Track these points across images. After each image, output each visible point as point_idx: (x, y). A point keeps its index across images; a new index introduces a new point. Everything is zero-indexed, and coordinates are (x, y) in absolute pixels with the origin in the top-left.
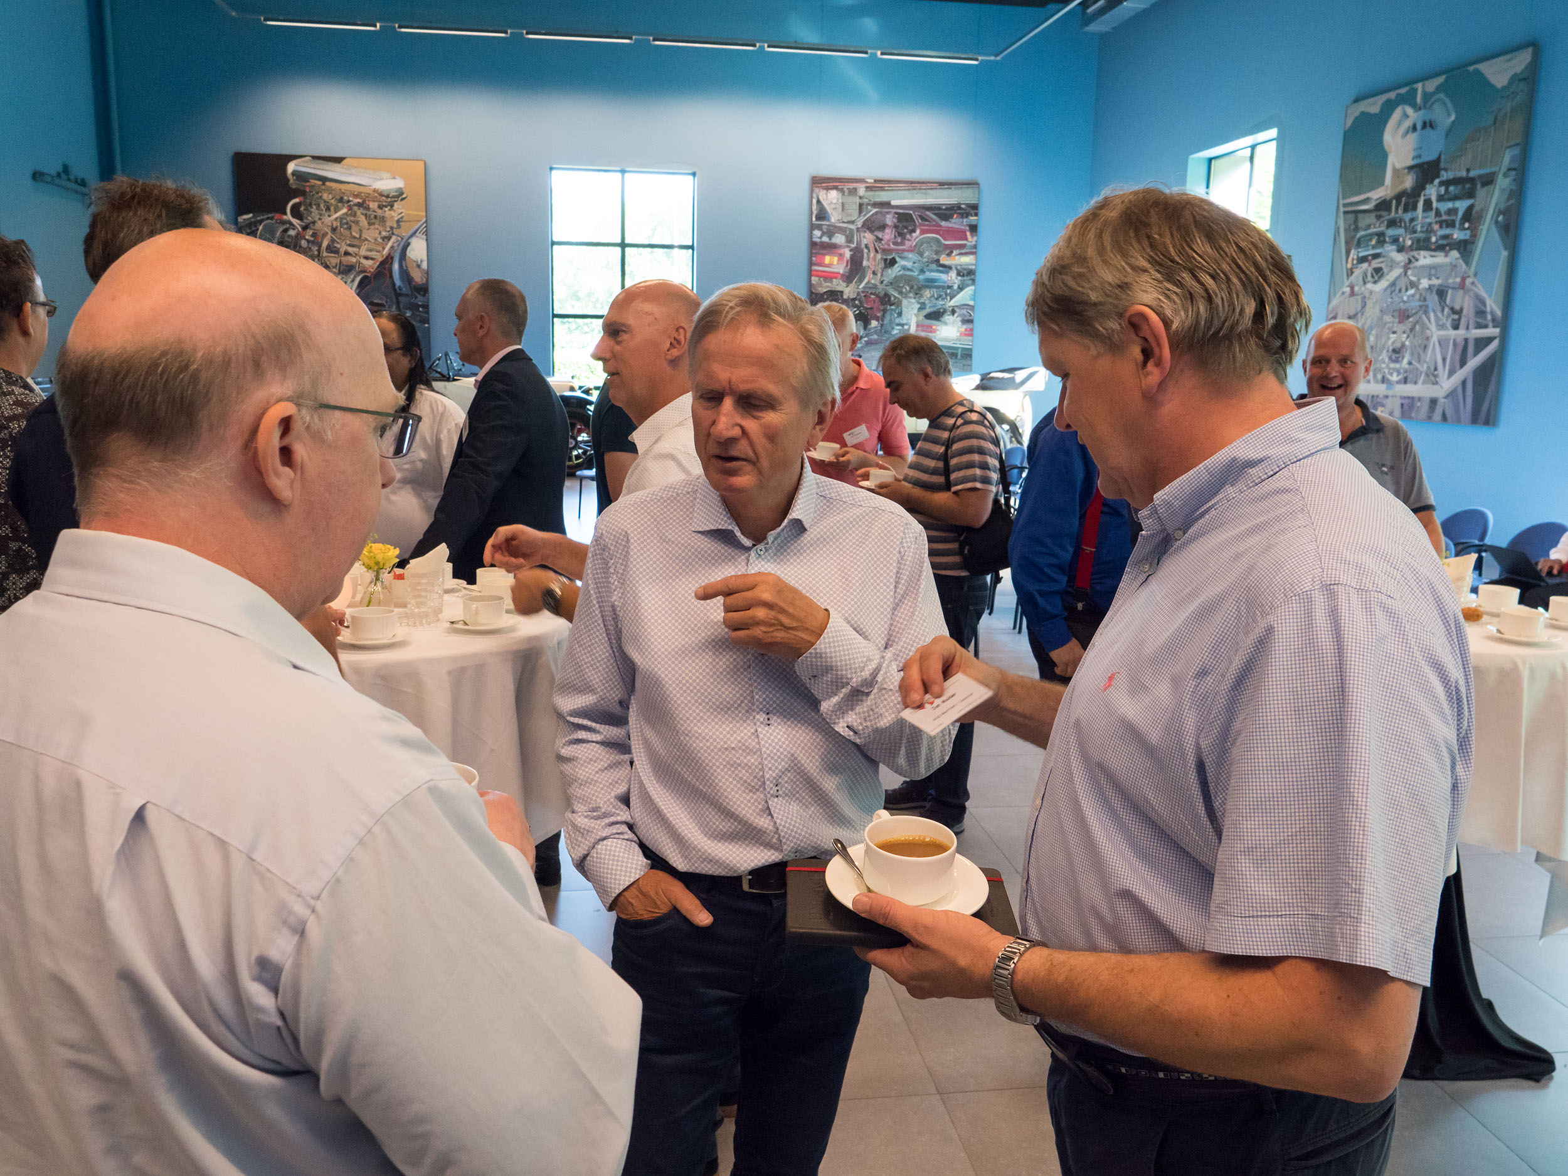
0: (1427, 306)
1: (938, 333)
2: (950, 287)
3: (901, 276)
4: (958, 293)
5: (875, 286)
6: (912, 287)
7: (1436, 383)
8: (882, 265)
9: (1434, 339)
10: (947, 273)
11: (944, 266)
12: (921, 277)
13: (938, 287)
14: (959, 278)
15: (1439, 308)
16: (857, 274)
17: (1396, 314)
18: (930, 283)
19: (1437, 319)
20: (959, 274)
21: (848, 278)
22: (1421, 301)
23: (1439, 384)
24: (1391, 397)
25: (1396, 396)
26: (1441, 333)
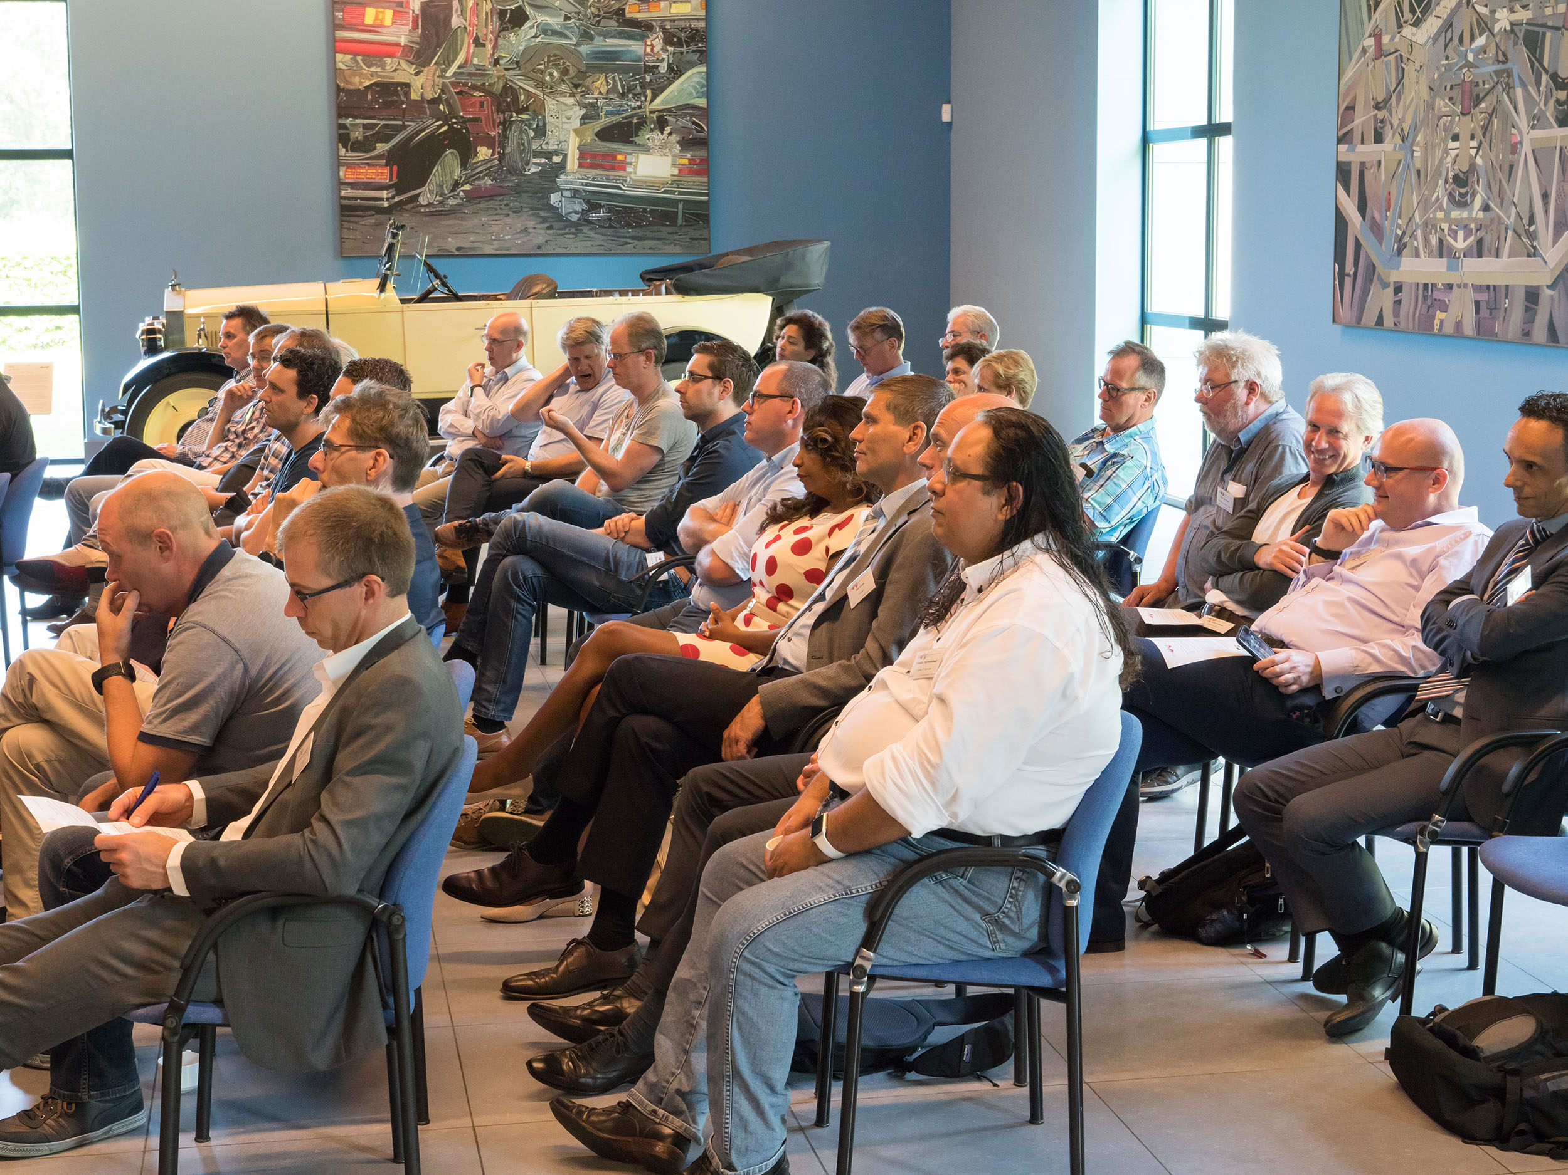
0: (1509, 74)
1: (629, 169)
2: (651, 69)
3: (537, 49)
4: (671, 82)
5: (481, 71)
6: (565, 72)
7: (1533, 253)
8: (496, 23)
9: (1526, 149)
10: (642, 38)
11: (634, 23)
12: (584, 49)
13: (623, 70)
14: (670, 49)
15: (1530, 78)
16: (439, 45)
17: (1456, 93)
18: (606, 61)
19: (1529, 100)
20: (669, 40)
21: (420, 56)
22: (1499, 62)
23: (1541, 256)
24: (1459, 286)
25: (1466, 285)
26: (1538, 133)
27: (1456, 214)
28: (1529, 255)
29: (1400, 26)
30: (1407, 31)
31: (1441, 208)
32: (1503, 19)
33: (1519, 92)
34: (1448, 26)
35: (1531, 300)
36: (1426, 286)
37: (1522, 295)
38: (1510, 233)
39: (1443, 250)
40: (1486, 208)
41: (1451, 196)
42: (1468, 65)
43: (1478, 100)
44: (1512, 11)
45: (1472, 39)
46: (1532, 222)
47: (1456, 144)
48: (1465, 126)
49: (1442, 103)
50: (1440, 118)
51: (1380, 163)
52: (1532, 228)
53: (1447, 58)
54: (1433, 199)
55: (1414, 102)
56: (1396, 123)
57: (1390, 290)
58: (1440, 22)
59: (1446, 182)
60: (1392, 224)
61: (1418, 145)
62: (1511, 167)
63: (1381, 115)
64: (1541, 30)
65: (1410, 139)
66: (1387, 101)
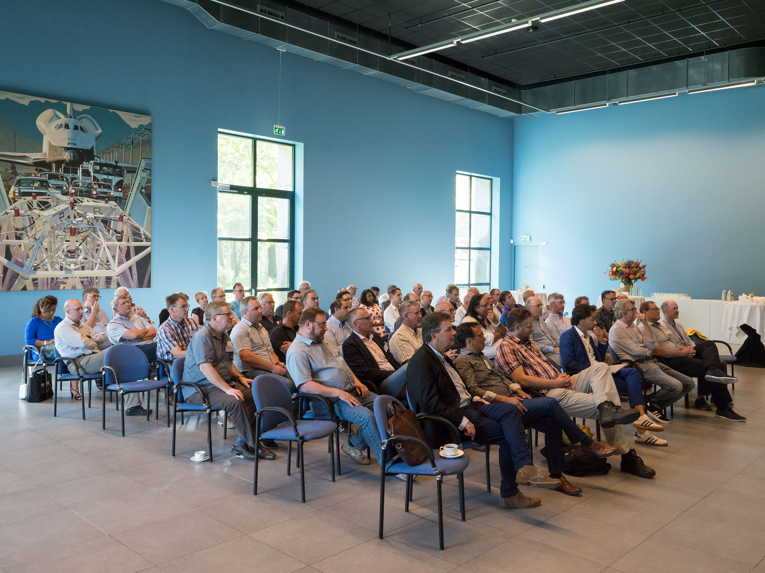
0: (95, 228)
9: (104, 246)
15: (105, 230)
17: (67, 230)
19: (105, 235)
22: (89, 225)
23: (112, 269)
24: (71, 278)
25: (75, 277)
26: (109, 243)
27: (68, 260)
28: (107, 269)
29: (30, 209)
30: (37, 212)
31: (61, 258)
32: (90, 215)
33: (100, 233)
34: (62, 213)
35: (108, 280)
36: (53, 278)
37: (104, 278)
38: (98, 265)
39: (61, 268)
40: (85, 259)
41: (66, 256)
42: (72, 223)
43: (79, 233)
44: (95, 214)
45: (75, 217)
46: (108, 262)
47: (69, 243)
48: (73, 239)
49: (59, 232)
50: (58, 236)
51: (20, 246)
52: (108, 264)
53: (61, 221)
54: (56, 256)
55: (42, 231)
56: (30, 235)
57: (30, 281)
58: (56, 212)
59: (63, 251)
60: (31, 262)
61: (45, 241)
62: (97, 250)
63: (19, 232)
64: (109, 220)
65: (40, 240)
66: (23, 229)
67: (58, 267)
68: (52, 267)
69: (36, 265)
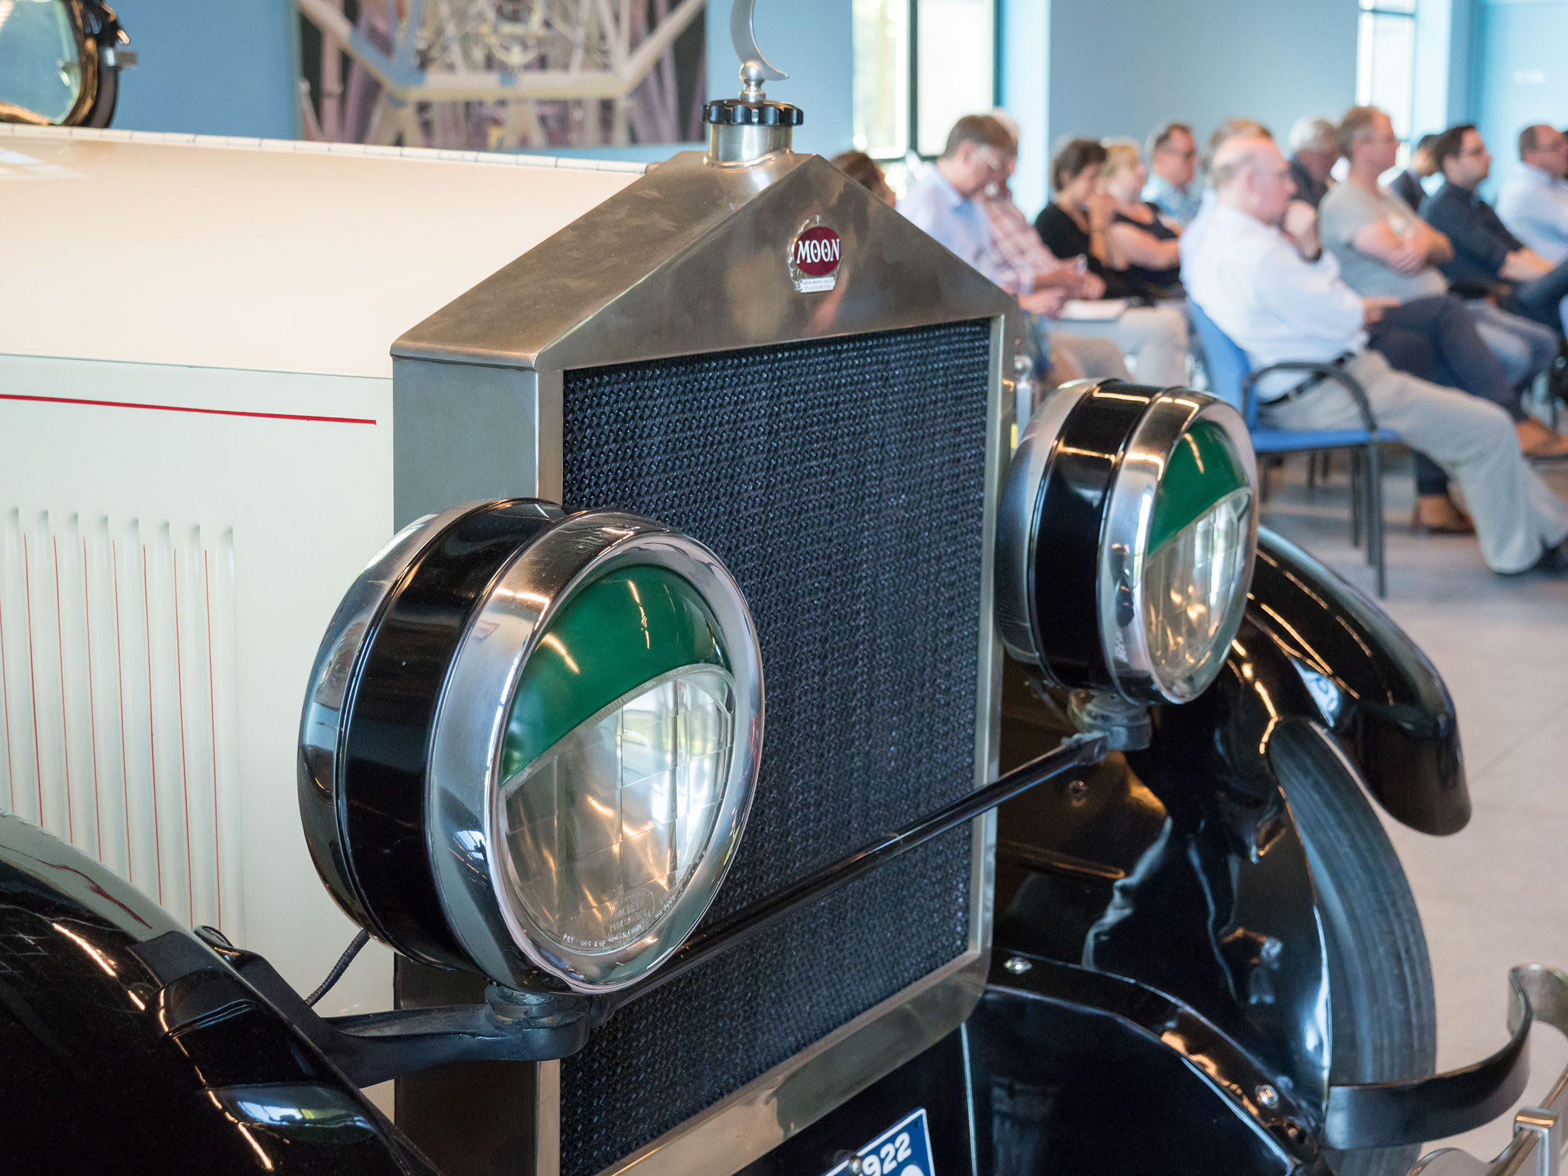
7: (606, 67)
23: (614, 69)
24: (515, 101)
25: (525, 97)
27: (508, 28)
28: (601, 69)
31: (486, 21)
35: (607, 106)
36: (469, 104)
37: (597, 105)
38: (578, 50)
39: (490, 63)
40: (547, 24)
41: (498, 10)
46: (603, 37)
52: (603, 45)
57: (413, 111)
60: (410, 32)
67: (479, 55)
68: (466, 54)
69: (422, 45)
